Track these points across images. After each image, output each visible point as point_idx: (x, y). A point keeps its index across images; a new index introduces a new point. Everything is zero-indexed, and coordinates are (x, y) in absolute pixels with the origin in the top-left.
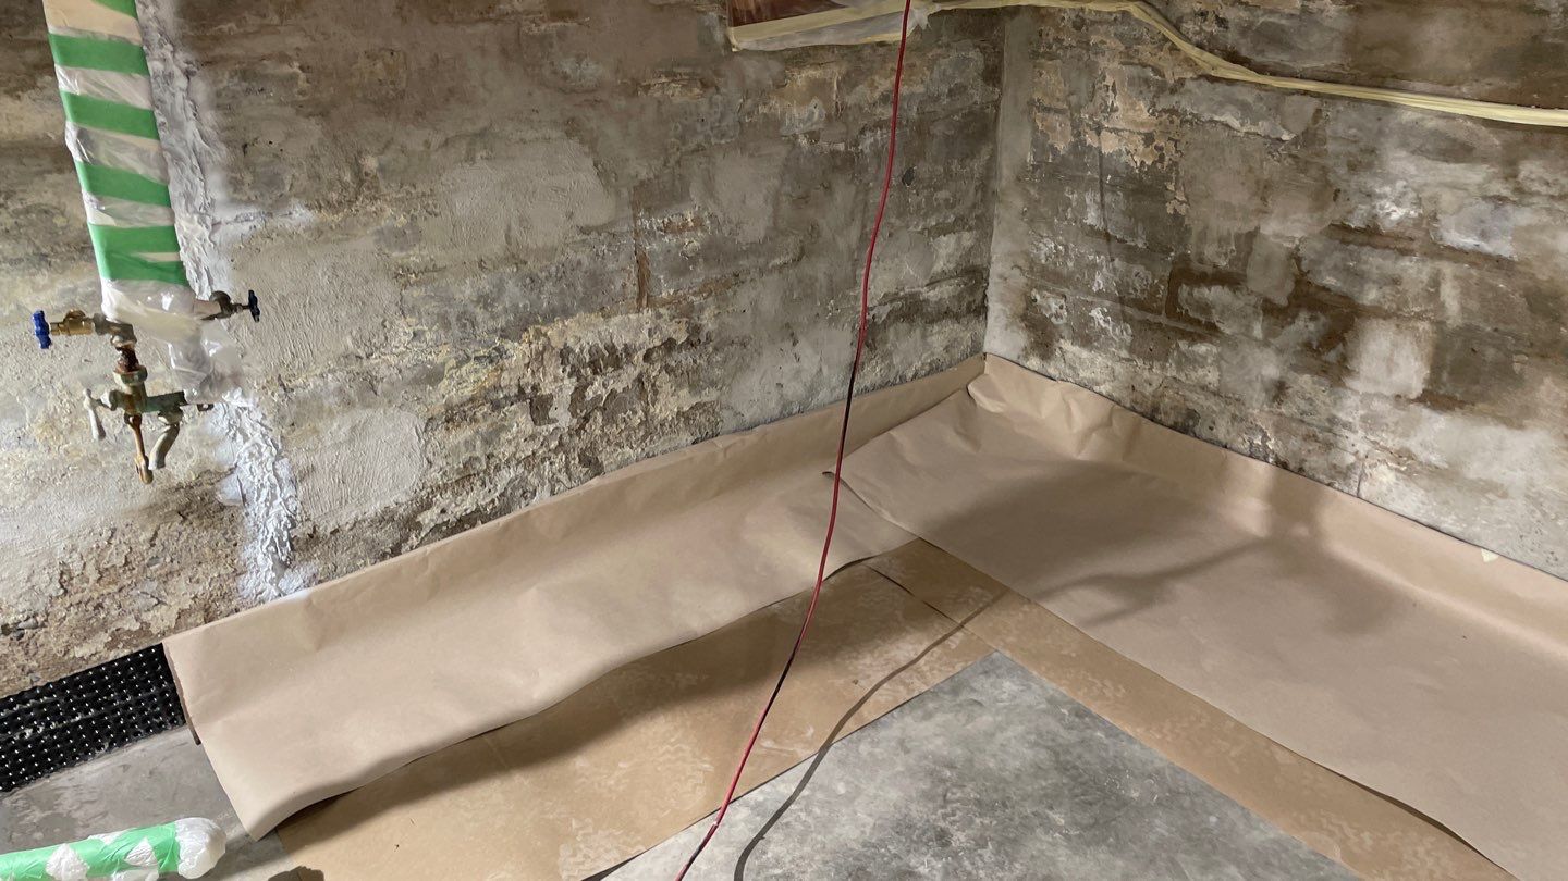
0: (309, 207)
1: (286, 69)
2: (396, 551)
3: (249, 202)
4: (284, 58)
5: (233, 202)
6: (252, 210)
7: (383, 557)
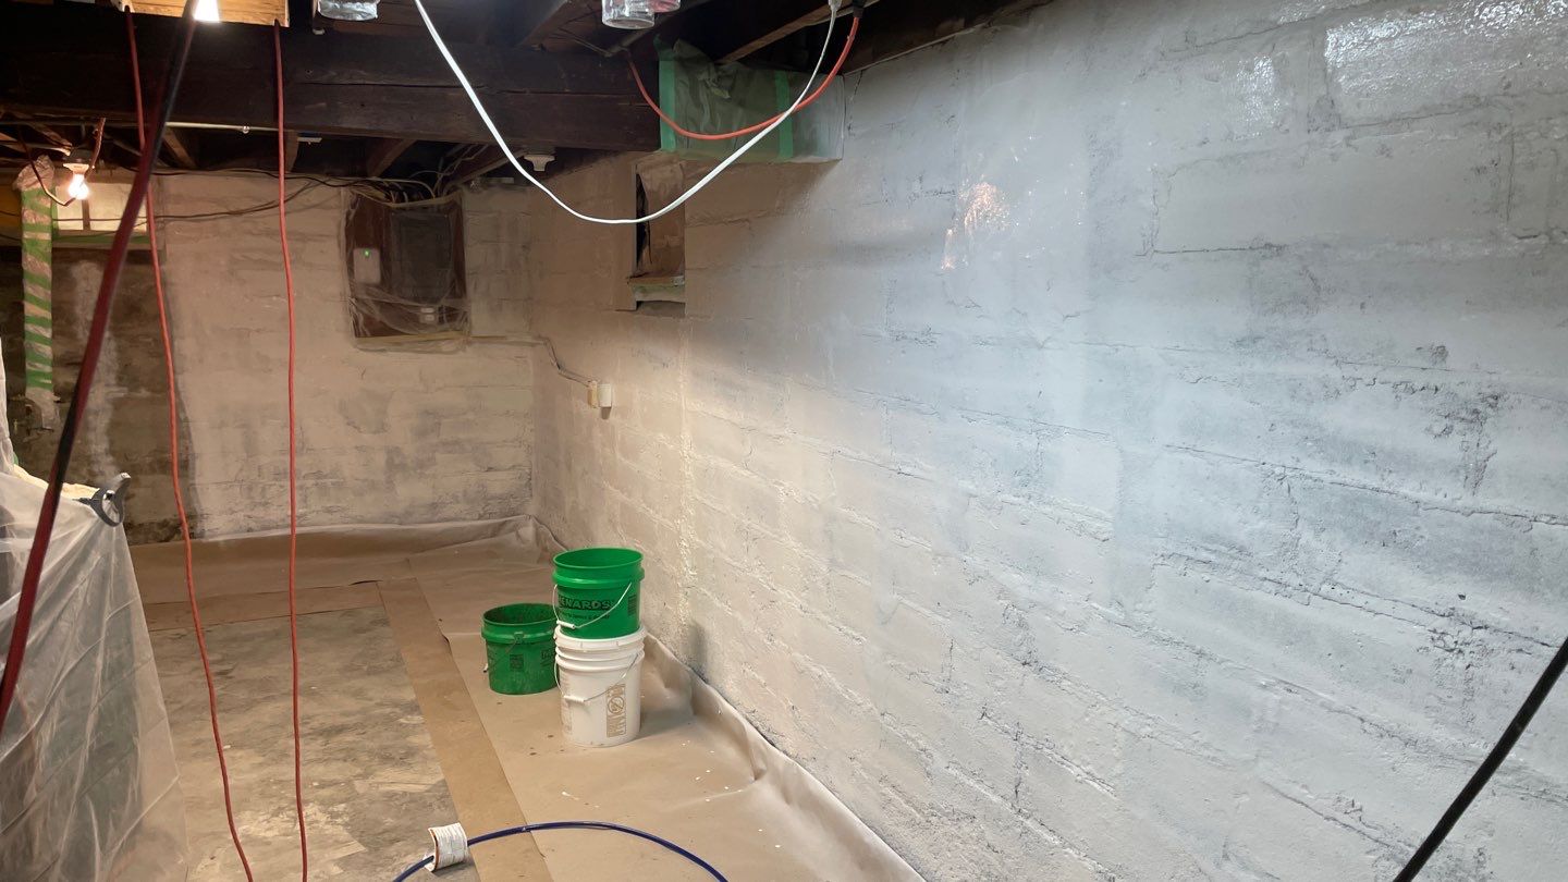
0: (148, 390)
1: (147, 340)
2: (167, 540)
3: (124, 386)
4: (147, 336)
5: (119, 385)
6: (126, 389)
7: (161, 541)
